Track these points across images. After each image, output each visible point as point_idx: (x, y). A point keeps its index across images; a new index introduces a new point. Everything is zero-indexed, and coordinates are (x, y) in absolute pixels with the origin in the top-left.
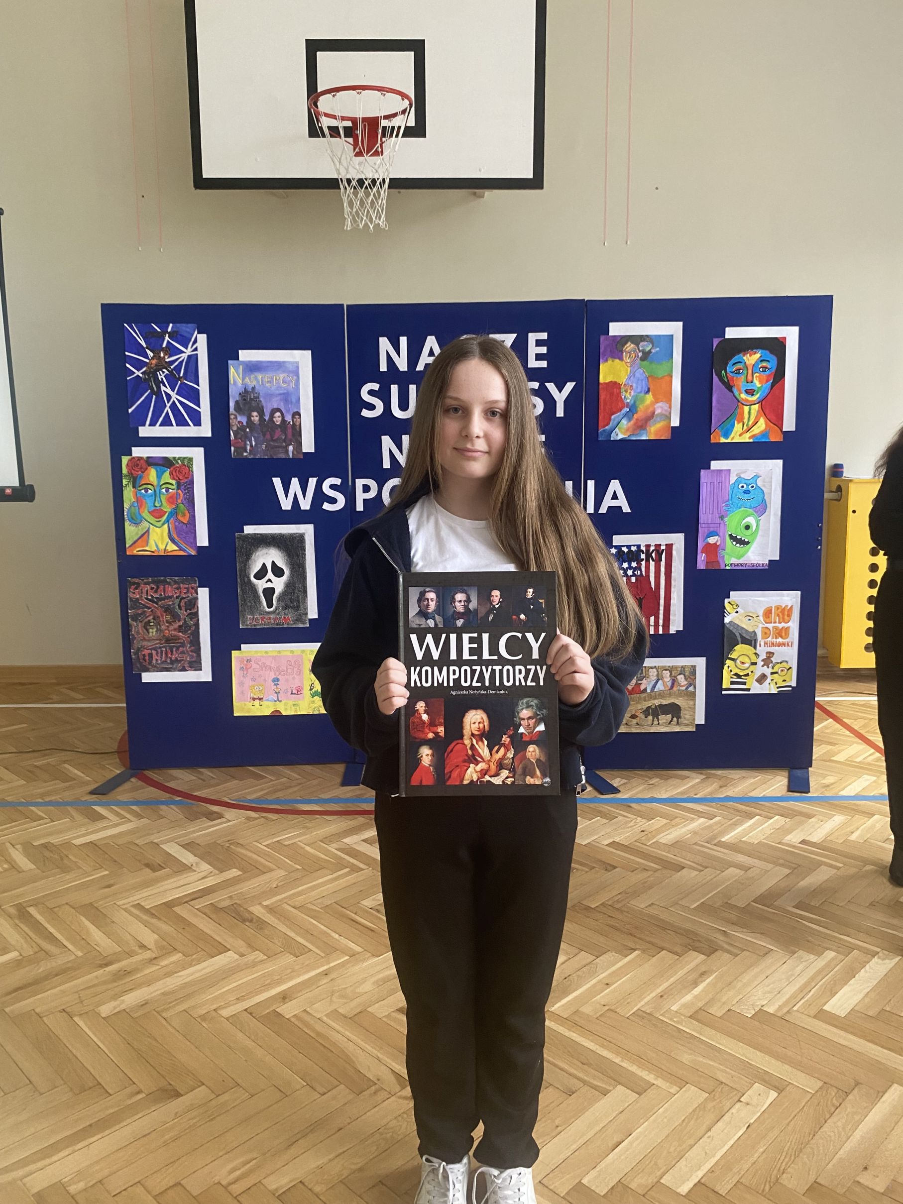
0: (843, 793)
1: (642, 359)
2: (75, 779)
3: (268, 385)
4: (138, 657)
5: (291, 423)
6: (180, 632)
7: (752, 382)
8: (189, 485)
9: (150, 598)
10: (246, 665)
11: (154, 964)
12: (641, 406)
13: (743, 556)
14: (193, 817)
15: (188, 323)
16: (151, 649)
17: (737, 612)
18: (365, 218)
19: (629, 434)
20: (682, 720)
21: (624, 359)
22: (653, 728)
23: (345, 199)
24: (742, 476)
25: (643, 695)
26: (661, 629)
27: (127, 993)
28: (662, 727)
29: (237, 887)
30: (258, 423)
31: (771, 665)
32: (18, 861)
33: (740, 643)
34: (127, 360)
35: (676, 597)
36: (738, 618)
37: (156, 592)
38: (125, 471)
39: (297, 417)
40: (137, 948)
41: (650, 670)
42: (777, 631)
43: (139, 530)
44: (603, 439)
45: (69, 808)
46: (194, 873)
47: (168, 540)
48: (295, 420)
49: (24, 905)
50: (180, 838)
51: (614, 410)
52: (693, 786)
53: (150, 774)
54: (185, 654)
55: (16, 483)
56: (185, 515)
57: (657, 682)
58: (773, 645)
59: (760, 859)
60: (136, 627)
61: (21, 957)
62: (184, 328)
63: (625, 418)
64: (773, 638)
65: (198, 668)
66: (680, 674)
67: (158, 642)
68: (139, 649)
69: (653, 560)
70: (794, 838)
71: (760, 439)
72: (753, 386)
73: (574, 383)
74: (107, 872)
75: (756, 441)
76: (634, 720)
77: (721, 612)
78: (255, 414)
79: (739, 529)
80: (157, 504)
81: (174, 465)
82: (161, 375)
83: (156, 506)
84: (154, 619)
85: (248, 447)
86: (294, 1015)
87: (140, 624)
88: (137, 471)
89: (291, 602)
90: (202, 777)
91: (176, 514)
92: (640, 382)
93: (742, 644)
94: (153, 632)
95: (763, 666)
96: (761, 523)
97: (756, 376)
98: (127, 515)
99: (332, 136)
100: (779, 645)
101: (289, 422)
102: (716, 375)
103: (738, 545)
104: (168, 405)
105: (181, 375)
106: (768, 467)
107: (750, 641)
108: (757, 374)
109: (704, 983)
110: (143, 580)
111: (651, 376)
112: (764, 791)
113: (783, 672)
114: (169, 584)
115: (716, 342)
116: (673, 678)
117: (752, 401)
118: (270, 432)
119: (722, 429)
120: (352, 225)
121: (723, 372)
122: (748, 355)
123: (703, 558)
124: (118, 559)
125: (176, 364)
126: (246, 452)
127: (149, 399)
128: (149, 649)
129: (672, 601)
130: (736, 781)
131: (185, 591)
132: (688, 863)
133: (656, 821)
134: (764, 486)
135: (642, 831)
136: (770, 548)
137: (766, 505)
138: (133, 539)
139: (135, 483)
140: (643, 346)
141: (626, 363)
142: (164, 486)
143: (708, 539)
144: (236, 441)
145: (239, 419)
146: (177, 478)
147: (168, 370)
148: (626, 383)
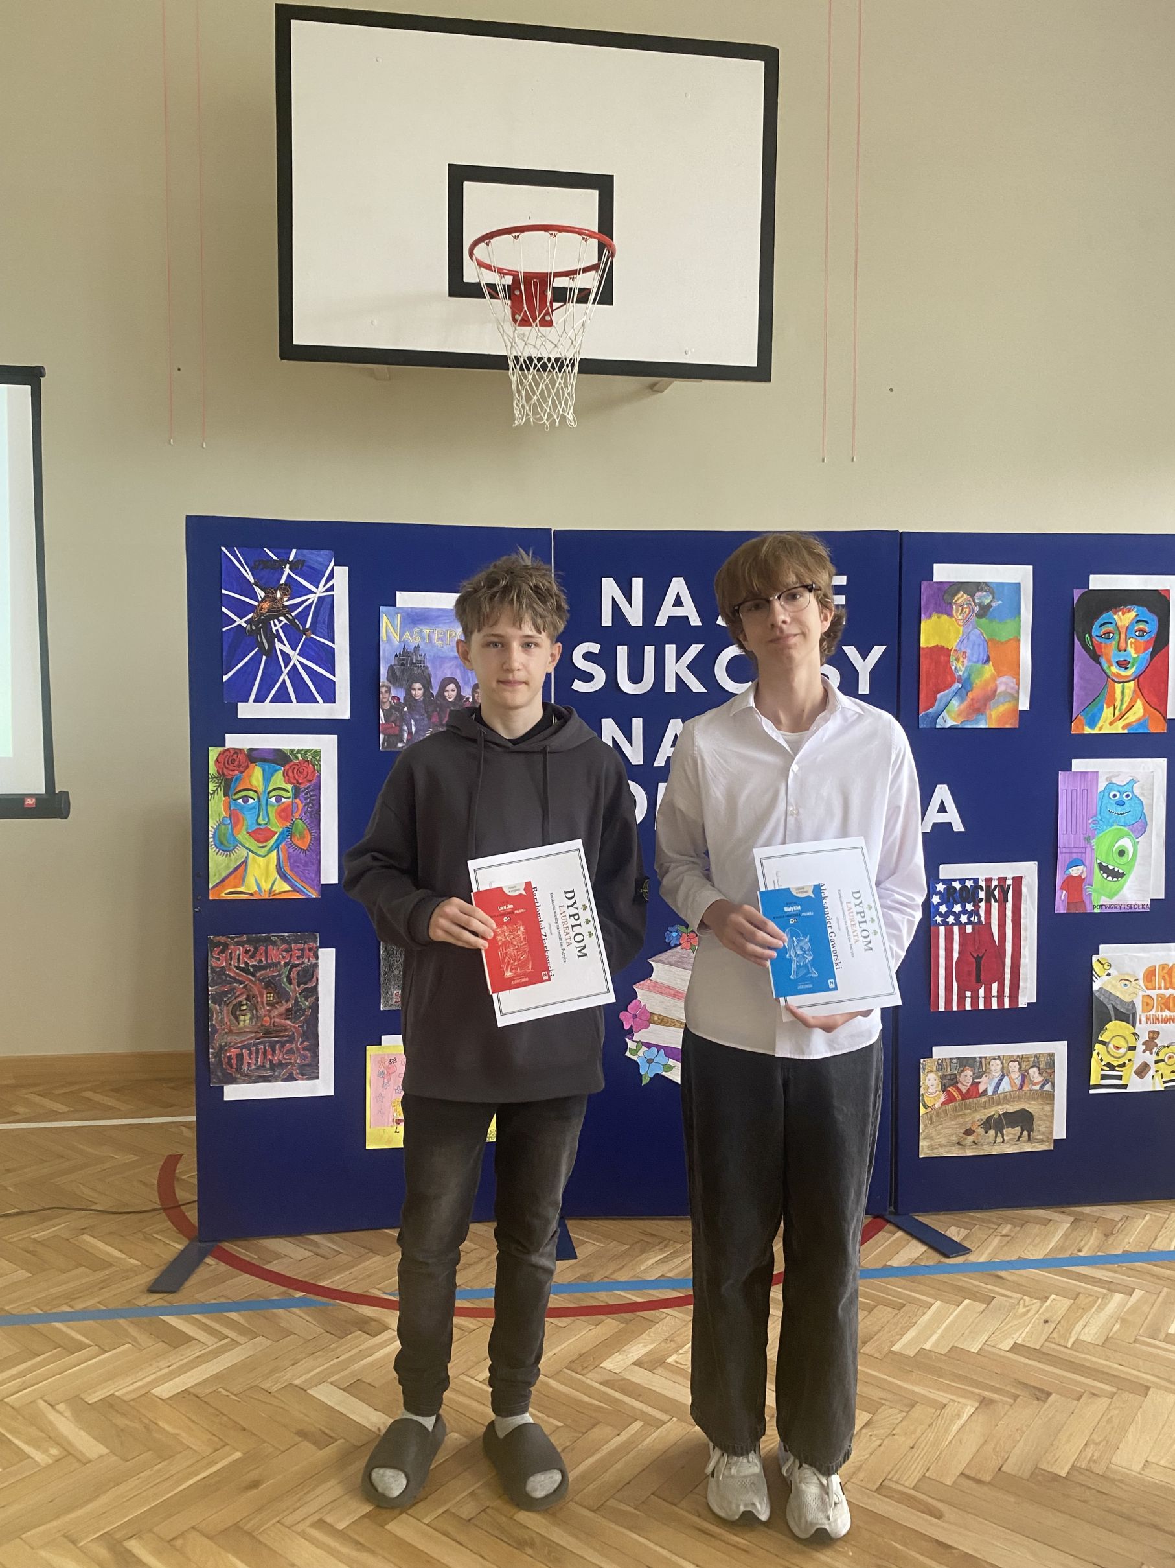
1: (980, 616)
2: (111, 1265)
3: (438, 643)
4: (220, 1061)
5: (471, 700)
6: (288, 1019)
7: (1125, 651)
8: (312, 791)
9: (243, 966)
10: (388, 1068)
12: (977, 681)
13: (1115, 894)
14: (339, 1331)
15: (320, 549)
16: (242, 1048)
17: (1109, 975)
19: (961, 720)
21: (955, 615)
22: (996, 1147)
23: (516, 382)
24: (1114, 780)
25: (982, 1100)
26: (1006, 1000)
28: (1008, 1145)
30: (422, 699)
32: (72, 1439)
33: (1113, 1018)
34: (224, 602)
35: (1027, 954)
36: (1111, 982)
37: (253, 956)
38: (213, 770)
41: (993, 1062)
42: (1163, 1001)
43: (231, 860)
44: (925, 726)
45: (122, 1321)
47: (276, 875)
48: (476, 695)
50: (335, 1373)
52: (1066, 1236)
53: (228, 1246)
54: (294, 1053)
55: (41, 789)
56: (304, 837)
57: (1001, 1080)
58: (1158, 1020)
60: (219, 1014)
62: (313, 557)
63: (956, 698)
64: (1157, 1011)
65: (314, 1075)
66: (1032, 1067)
67: (253, 1035)
68: (220, 1045)
69: (996, 901)
71: (1136, 730)
72: (1127, 656)
73: (885, 647)
74: (239, 1455)
75: (1132, 732)
76: (969, 1137)
77: (1088, 975)
78: (418, 685)
79: (1111, 855)
80: (261, 821)
81: (291, 761)
82: (275, 626)
83: (260, 825)
84: (247, 999)
85: (406, 735)
87: (225, 1008)
88: (233, 771)
90: (319, 1251)
91: (291, 835)
92: (976, 647)
93: (1116, 1019)
94: (245, 1020)
95: (1144, 1052)
96: (1139, 846)
97: (1131, 643)
98: (213, 837)
99: (490, 297)
100: (1166, 1021)
101: (468, 699)
102: (1078, 640)
103: (1110, 878)
104: (286, 671)
105: (308, 626)
106: (1149, 769)
107: (1127, 1016)
108: (1131, 639)
111: (991, 640)
114: (274, 943)
115: (1077, 593)
116: (1023, 1073)
117: (1127, 676)
118: (438, 714)
119: (1088, 715)
121: (1087, 636)
122: (1120, 613)
123: (1063, 898)
124: (194, 908)
126: (402, 741)
127: (256, 660)
128: (238, 1048)
129: (1022, 961)
130: (1120, 1225)
131: (299, 954)
132: (1149, 1377)
133: (1054, 1302)
134: (1143, 794)
135: (1046, 1322)
136: (1152, 882)
137: (1147, 821)
138: (220, 875)
139: (229, 788)
140: (980, 598)
141: (957, 620)
142: (273, 794)
143: (1070, 870)
144: (387, 726)
145: (393, 694)
146: (295, 782)
147: (287, 618)
148: (957, 649)
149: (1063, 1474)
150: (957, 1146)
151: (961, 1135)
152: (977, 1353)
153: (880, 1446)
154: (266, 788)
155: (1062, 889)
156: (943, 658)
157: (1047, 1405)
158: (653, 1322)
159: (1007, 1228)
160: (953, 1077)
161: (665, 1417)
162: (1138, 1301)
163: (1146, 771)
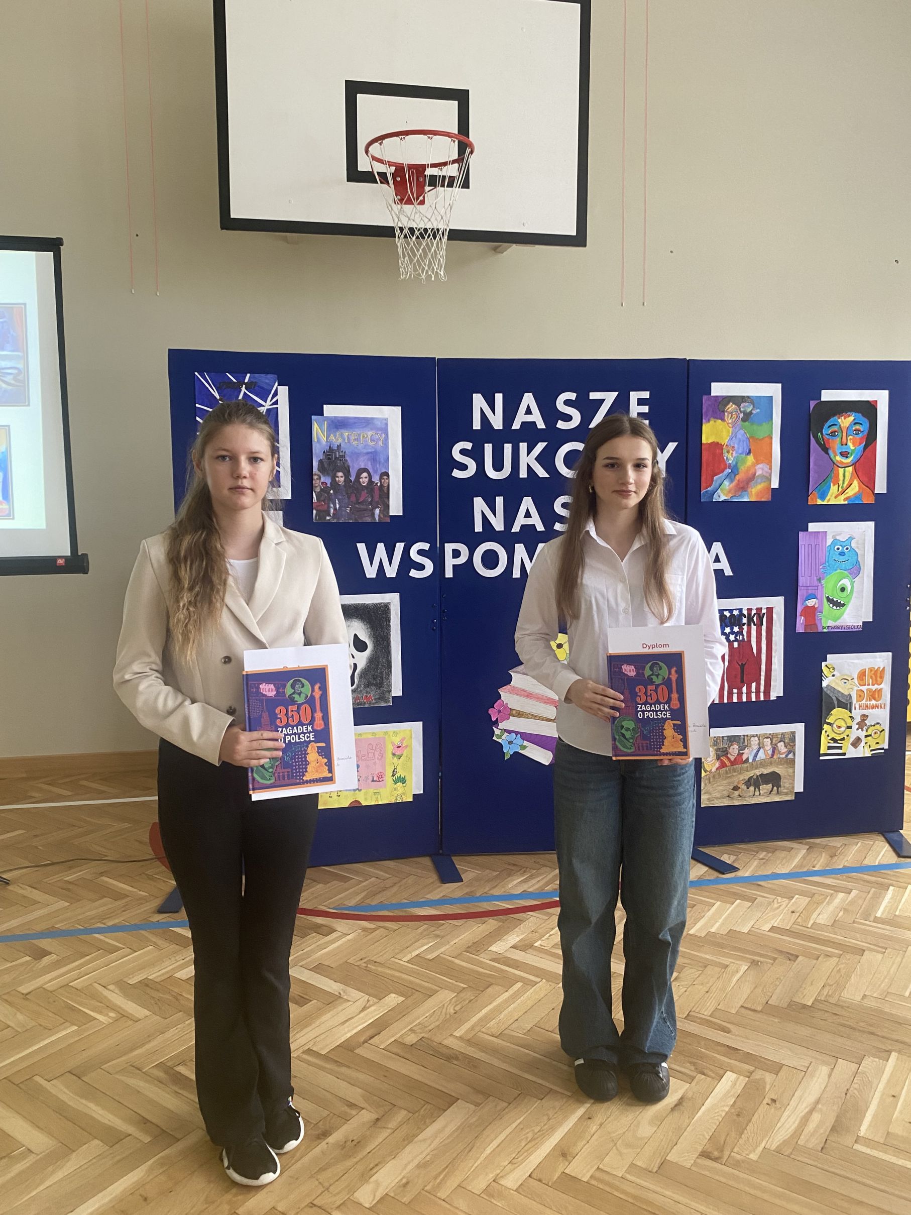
1: (744, 420)
3: (355, 443)
5: (379, 485)
7: (846, 445)
11: (381, 1128)
12: (742, 467)
13: (838, 618)
15: (267, 373)
17: (833, 676)
19: (731, 495)
20: (783, 788)
21: (726, 420)
23: (403, 247)
24: (838, 538)
25: (745, 765)
26: (762, 695)
28: (763, 797)
30: (343, 484)
31: (865, 728)
33: (836, 706)
34: (198, 413)
35: (777, 663)
36: (835, 681)
39: (385, 477)
40: (347, 1109)
41: (752, 739)
42: (871, 694)
44: (705, 500)
45: (143, 932)
46: (351, 1003)
48: (383, 481)
52: (804, 858)
55: (68, 553)
57: (758, 751)
58: (867, 707)
62: (263, 379)
63: (727, 480)
64: (866, 701)
66: (780, 742)
69: (755, 625)
71: (853, 501)
72: (847, 448)
73: (677, 443)
75: (850, 503)
76: (736, 792)
77: (820, 676)
78: (340, 474)
79: (835, 591)
85: (332, 511)
86: (591, 1177)
89: (374, 679)
92: (741, 443)
93: (838, 707)
95: (857, 729)
96: (855, 585)
97: (850, 439)
100: (873, 707)
101: (377, 483)
102: (813, 437)
103: (835, 607)
106: (862, 529)
107: (846, 705)
108: (851, 437)
111: (751, 437)
113: (876, 735)
115: (813, 404)
116: (773, 746)
117: (847, 463)
118: (355, 494)
119: (820, 491)
121: (819, 434)
122: (843, 418)
123: (801, 622)
126: (329, 515)
129: (773, 666)
130: (841, 849)
132: (864, 944)
133: (798, 900)
134: (858, 547)
135: (793, 912)
136: (863, 610)
137: (860, 566)
140: (744, 407)
141: (728, 423)
143: (807, 602)
144: (319, 504)
145: (323, 480)
148: (728, 444)
149: (810, 1004)
150: (728, 798)
151: (731, 790)
152: (748, 933)
153: (685, 991)
155: (801, 615)
157: (795, 964)
158: (522, 921)
159: (762, 855)
160: (724, 749)
161: (539, 980)
162: (855, 897)
163: (860, 530)
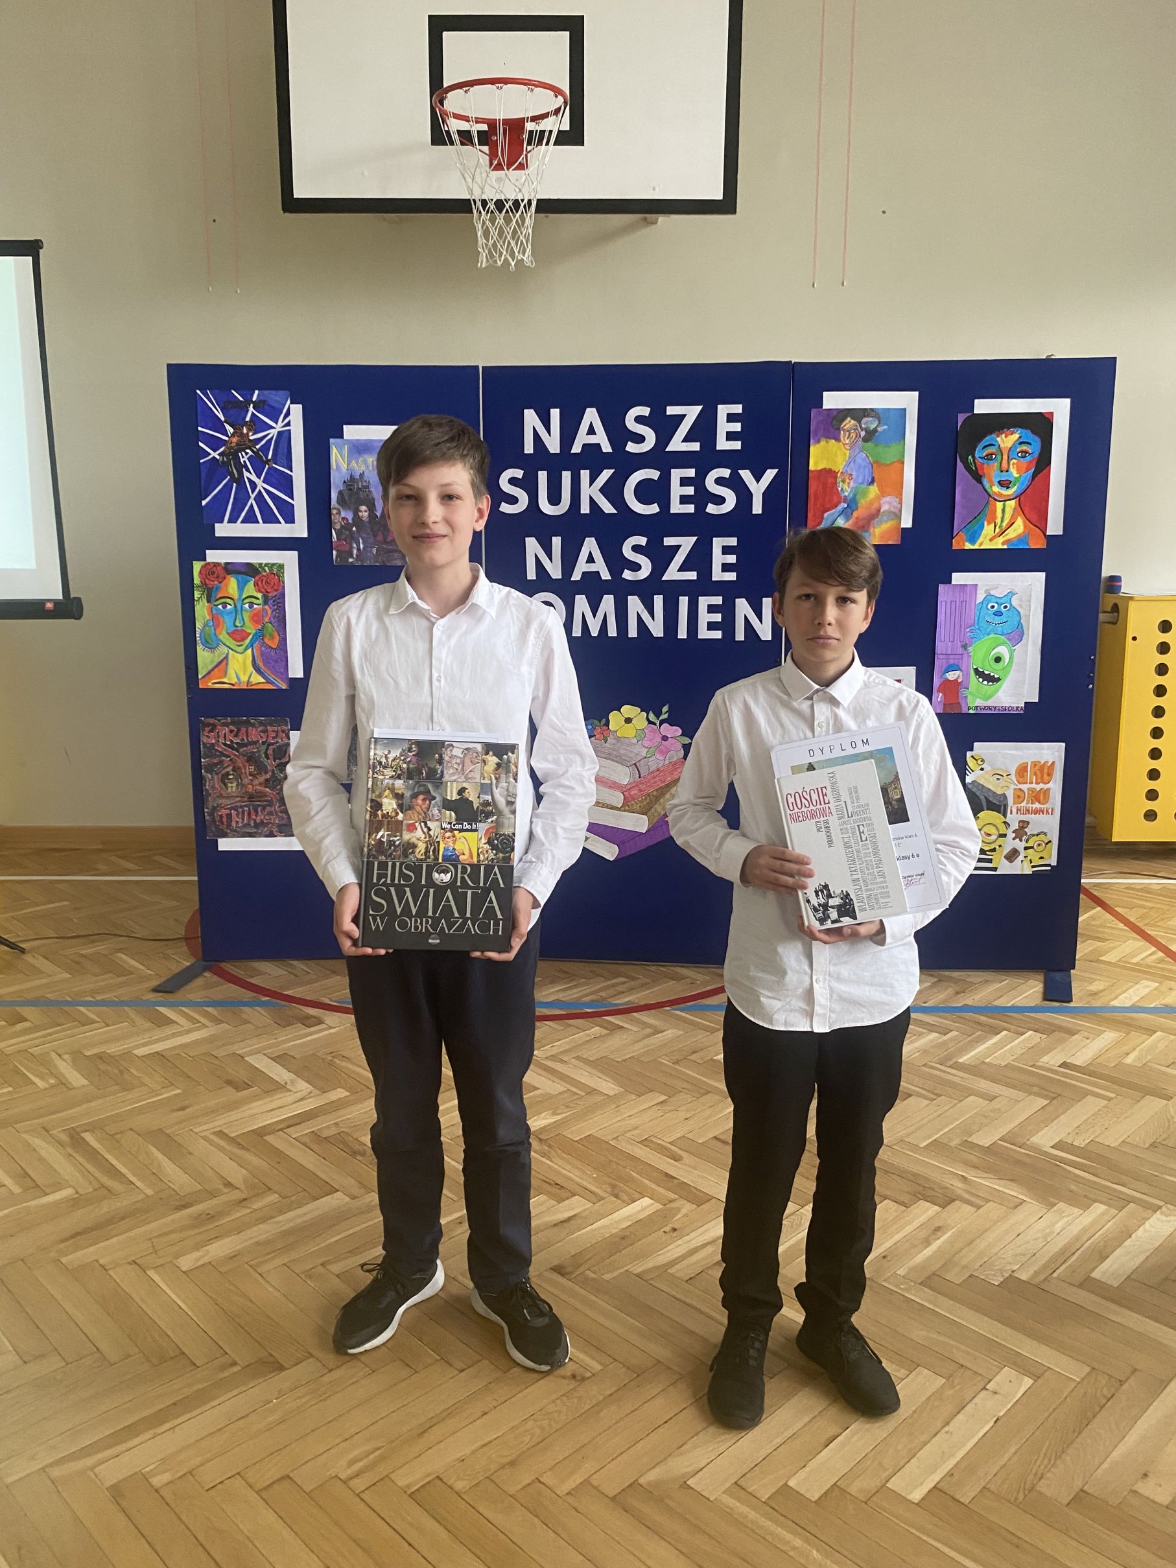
0: (1115, 1003)
1: (865, 440)
2: (133, 973)
4: (214, 818)
6: (266, 787)
7: (1007, 471)
9: (229, 743)
11: (244, 1207)
12: (863, 501)
13: (990, 697)
14: (285, 1022)
15: (278, 389)
16: (231, 809)
17: (982, 769)
18: (505, 253)
21: (842, 439)
23: (479, 227)
24: (992, 593)
27: (211, 1242)
29: (343, 1112)
30: (368, 519)
31: (1024, 838)
32: (67, 1075)
33: (985, 808)
34: (200, 436)
36: (983, 777)
37: (236, 736)
38: (197, 580)
40: (221, 1187)
42: (1034, 794)
43: (215, 656)
45: (127, 1009)
46: (289, 1093)
47: (253, 669)
49: (78, 1130)
50: (270, 1048)
51: (828, 506)
53: (228, 966)
54: (272, 816)
55: (59, 595)
56: (273, 638)
58: (1028, 811)
59: (1007, 1085)
60: (211, 781)
61: (77, 1196)
62: (273, 396)
63: (842, 517)
64: (1027, 803)
67: (239, 799)
68: (213, 806)
70: (1053, 1059)
71: (1016, 545)
72: (1008, 476)
73: (777, 470)
74: (178, 1091)
75: (1011, 547)
78: (363, 508)
79: (987, 662)
80: (238, 624)
81: (260, 573)
82: (243, 457)
83: (236, 626)
84: (233, 770)
85: (355, 551)
87: (216, 777)
88: (213, 581)
90: (294, 971)
91: (263, 636)
92: (861, 470)
93: (987, 810)
94: (233, 787)
95: (1014, 839)
96: (1015, 654)
97: (1013, 464)
98: (201, 639)
99: (462, 144)
100: (1036, 812)
102: (962, 461)
103: (985, 682)
104: (253, 496)
105: (270, 457)
106: (1027, 581)
107: (998, 806)
108: (1014, 461)
109: (938, 1241)
110: (219, 720)
111: (876, 462)
112: (1013, 1000)
113: (1041, 847)
114: (253, 725)
115: (961, 418)
117: (1008, 495)
119: (968, 531)
120: (488, 261)
121: (970, 457)
122: (1003, 435)
123: (939, 699)
124: (188, 694)
125: (263, 442)
126: (352, 557)
127: (228, 487)
128: (228, 809)
130: (976, 986)
131: (274, 735)
134: (1020, 606)
136: (1026, 687)
137: (1023, 631)
138: (207, 668)
139: (211, 596)
140: (866, 423)
141: (844, 444)
142: (246, 601)
143: (947, 674)
144: (339, 543)
145: (343, 514)
146: (264, 591)
147: (252, 451)
148: (844, 471)
154: (240, 595)
155: (938, 691)
156: (830, 480)
163: (1025, 584)
